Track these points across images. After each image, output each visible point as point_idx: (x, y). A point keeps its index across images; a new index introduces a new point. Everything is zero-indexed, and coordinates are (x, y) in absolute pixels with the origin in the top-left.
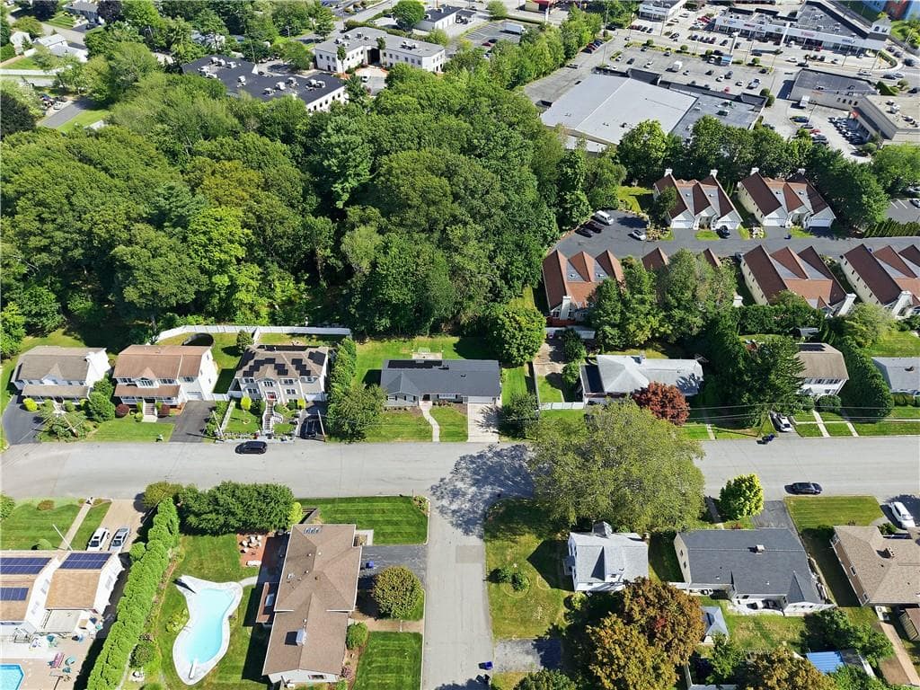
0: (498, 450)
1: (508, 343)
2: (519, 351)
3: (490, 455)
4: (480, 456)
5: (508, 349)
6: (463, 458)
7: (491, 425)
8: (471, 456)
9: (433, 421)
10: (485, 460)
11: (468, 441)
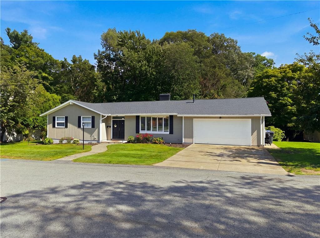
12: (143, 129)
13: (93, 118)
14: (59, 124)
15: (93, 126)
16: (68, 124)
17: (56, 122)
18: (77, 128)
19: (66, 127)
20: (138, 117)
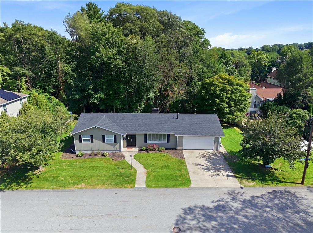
0: (248, 198)
1: (219, 97)
2: (230, 106)
3: (237, 205)
4: (219, 208)
5: (219, 104)
6: (189, 211)
7: (220, 169)
8: (203, 208)
9: (136, 165)
10: (231, 213)
11: (192, 186)
12: (149, 140)
13: (115, 137)
14: (84, 140)
15: (115, 141)
16: (94, 140)
17: (82, 139)
18: (102, 142)
19: (92, 142)
20: (145, 135)
